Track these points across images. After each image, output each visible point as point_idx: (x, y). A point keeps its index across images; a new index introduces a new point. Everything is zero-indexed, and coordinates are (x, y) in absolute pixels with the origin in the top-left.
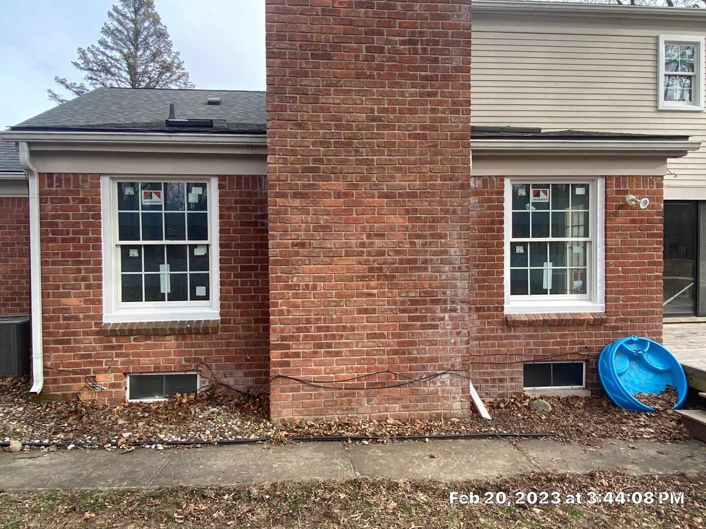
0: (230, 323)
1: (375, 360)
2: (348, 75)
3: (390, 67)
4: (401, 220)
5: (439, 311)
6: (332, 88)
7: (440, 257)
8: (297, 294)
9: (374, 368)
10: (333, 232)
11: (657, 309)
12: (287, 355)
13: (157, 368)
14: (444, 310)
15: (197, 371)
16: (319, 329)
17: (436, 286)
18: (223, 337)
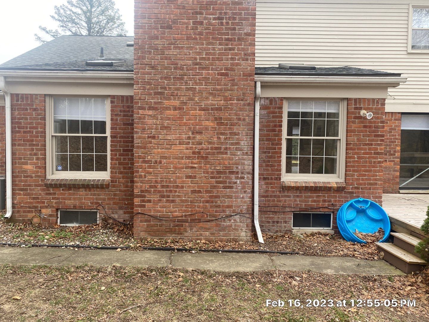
0: (116, 183)
1: (195, 206)
2: (182, 38)
3: (207, 33)
4: (212, 124)
5: (234, 178)
6: (172, 46)
7: (235, 147)
8: (150, 166)
9: (194, 211)
10: (172, 130)
11: (379, 182)
12: (143, 201)
13: (75, 207)
14: (237, 178)
15: (97, 209)
16: (163, 187)
17: (232, 163)
18: (112, 190)
